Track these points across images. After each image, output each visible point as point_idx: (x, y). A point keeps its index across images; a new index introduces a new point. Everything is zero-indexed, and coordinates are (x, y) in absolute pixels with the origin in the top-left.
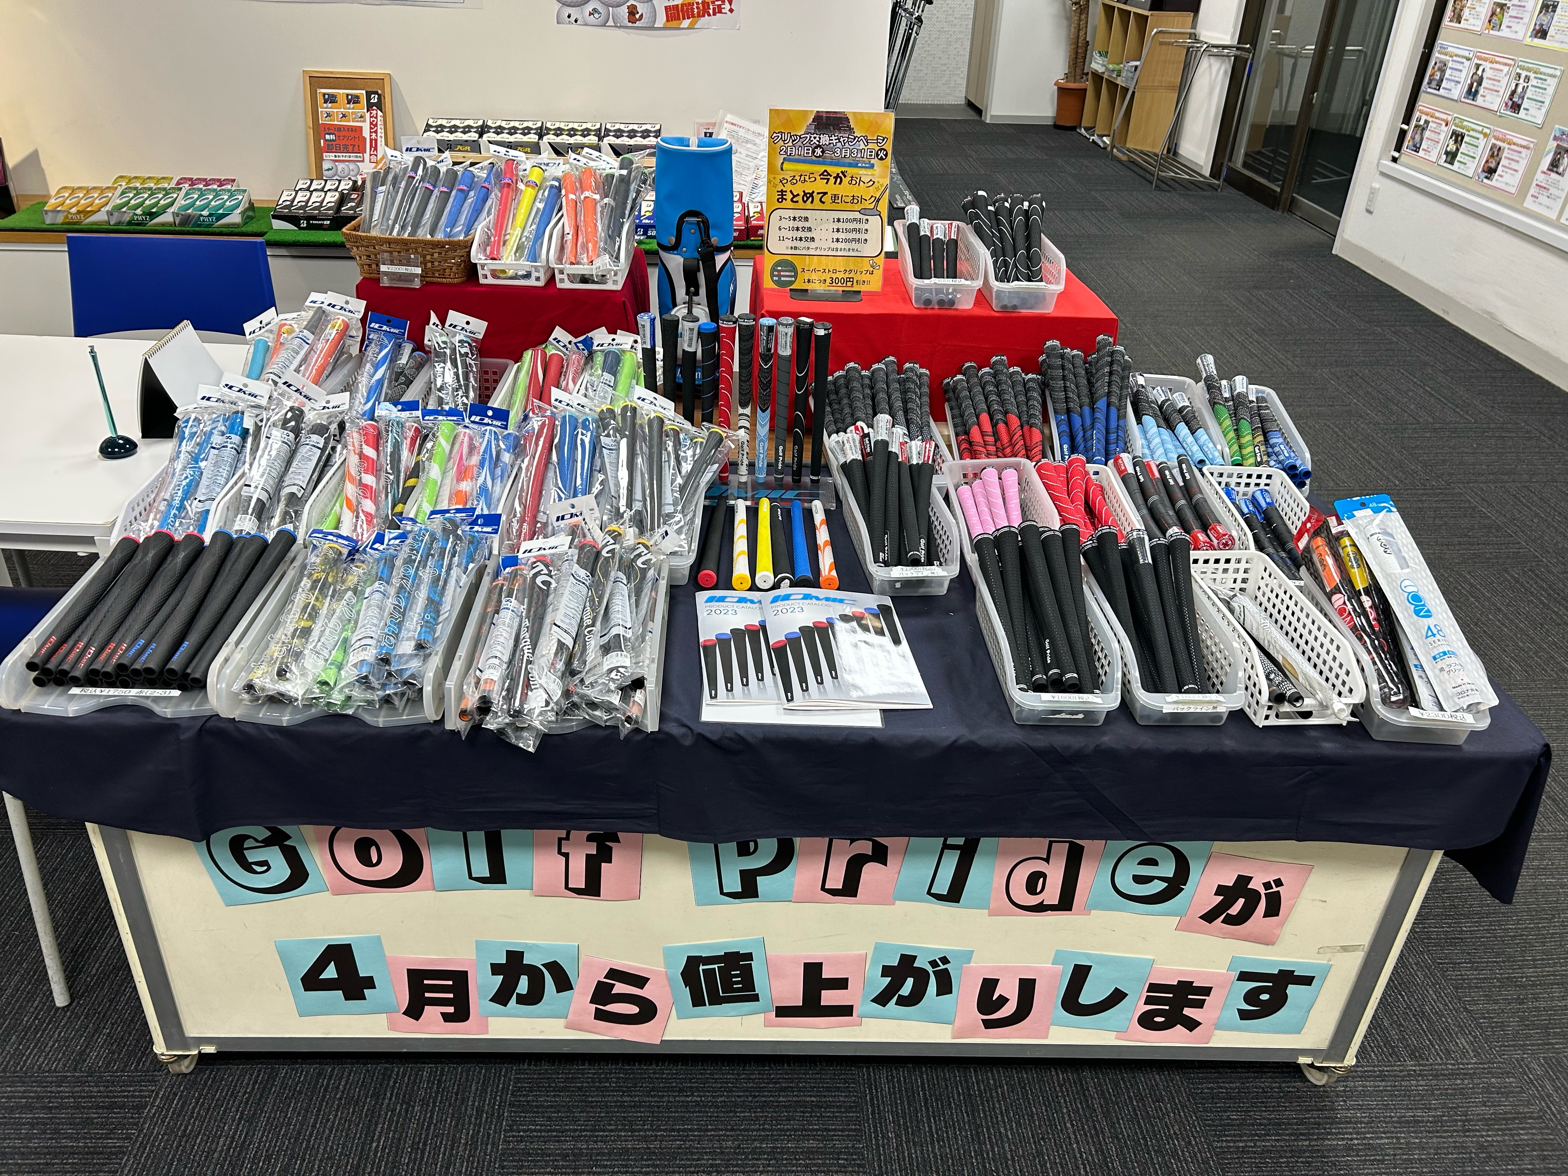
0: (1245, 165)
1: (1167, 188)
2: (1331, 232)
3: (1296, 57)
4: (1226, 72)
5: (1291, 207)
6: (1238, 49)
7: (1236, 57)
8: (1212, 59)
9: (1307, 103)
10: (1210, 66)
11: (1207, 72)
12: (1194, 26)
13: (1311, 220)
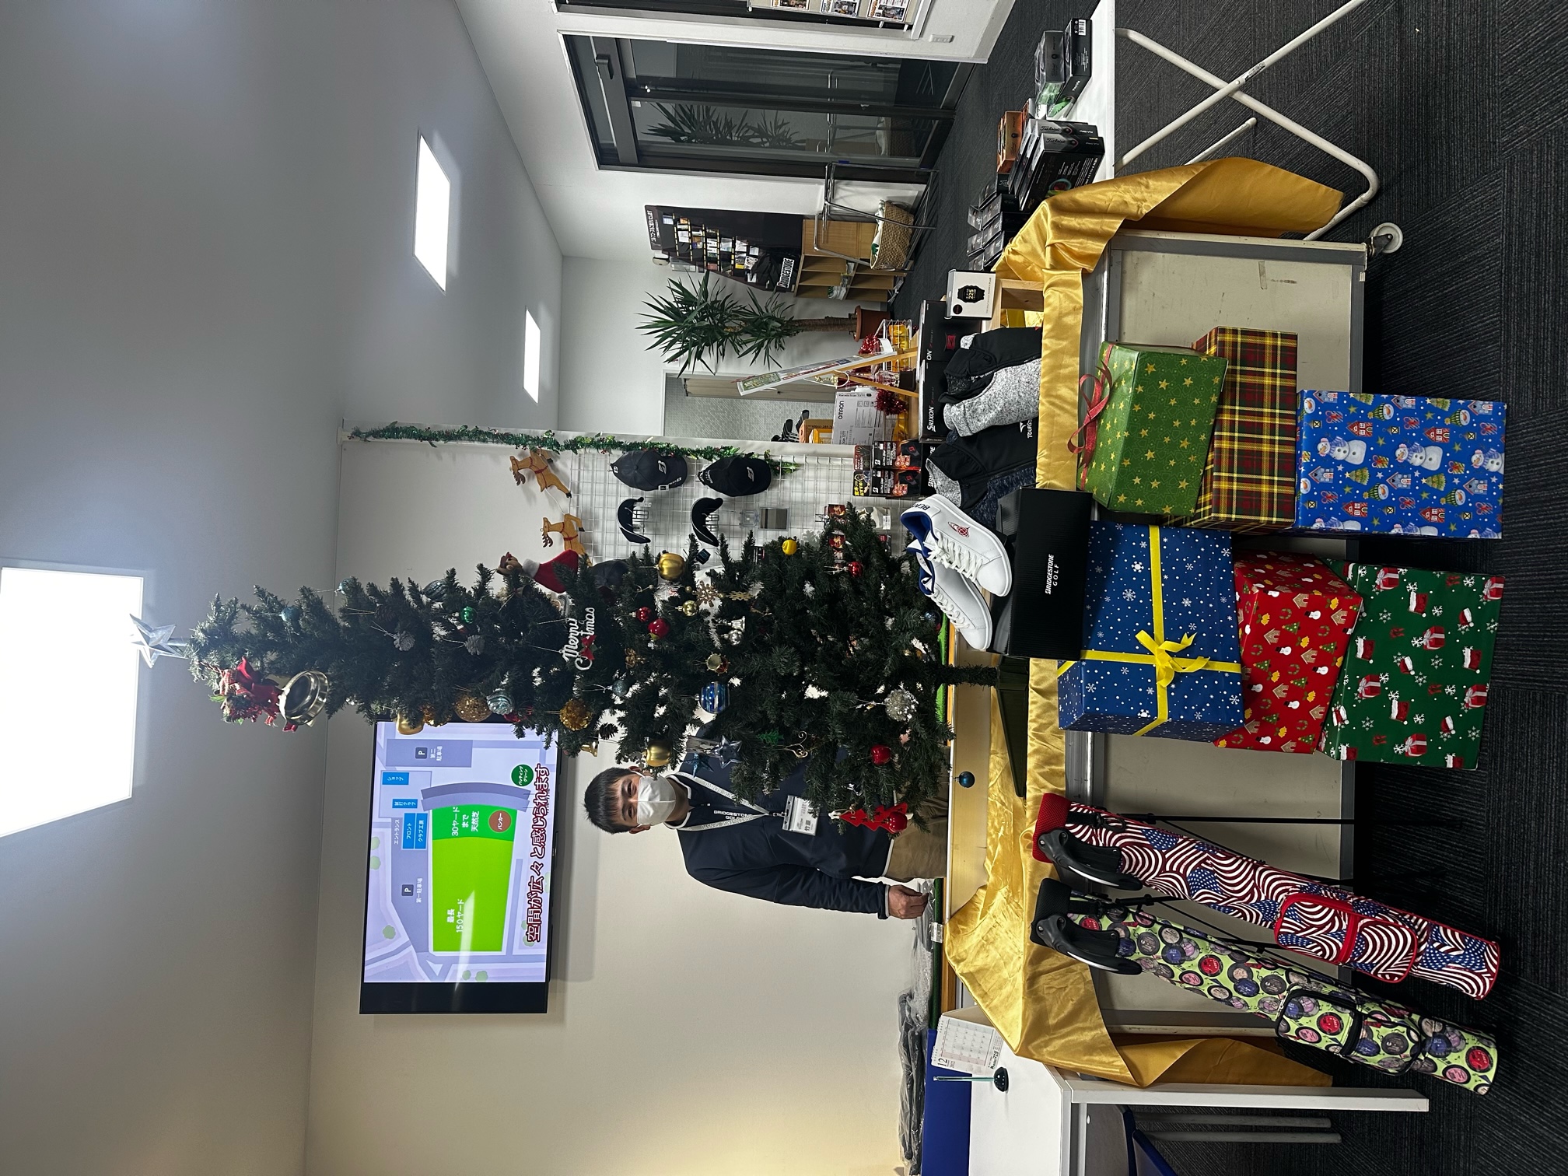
0: (918, 156)
1: (935, 218)
2: (970, 68)
3: (835, 128)
4: (847, 185)
5: (951, 108)
6: (829, 178)
7: (835, 178)
8: (837, 196)
9: (870, 112)
10: (841, 198)
11: (846, 199)
12: (813, 217)
13: (961, 89)
